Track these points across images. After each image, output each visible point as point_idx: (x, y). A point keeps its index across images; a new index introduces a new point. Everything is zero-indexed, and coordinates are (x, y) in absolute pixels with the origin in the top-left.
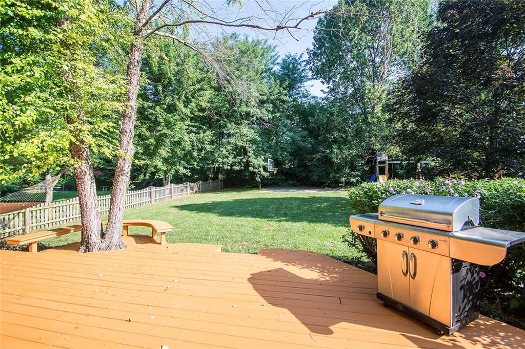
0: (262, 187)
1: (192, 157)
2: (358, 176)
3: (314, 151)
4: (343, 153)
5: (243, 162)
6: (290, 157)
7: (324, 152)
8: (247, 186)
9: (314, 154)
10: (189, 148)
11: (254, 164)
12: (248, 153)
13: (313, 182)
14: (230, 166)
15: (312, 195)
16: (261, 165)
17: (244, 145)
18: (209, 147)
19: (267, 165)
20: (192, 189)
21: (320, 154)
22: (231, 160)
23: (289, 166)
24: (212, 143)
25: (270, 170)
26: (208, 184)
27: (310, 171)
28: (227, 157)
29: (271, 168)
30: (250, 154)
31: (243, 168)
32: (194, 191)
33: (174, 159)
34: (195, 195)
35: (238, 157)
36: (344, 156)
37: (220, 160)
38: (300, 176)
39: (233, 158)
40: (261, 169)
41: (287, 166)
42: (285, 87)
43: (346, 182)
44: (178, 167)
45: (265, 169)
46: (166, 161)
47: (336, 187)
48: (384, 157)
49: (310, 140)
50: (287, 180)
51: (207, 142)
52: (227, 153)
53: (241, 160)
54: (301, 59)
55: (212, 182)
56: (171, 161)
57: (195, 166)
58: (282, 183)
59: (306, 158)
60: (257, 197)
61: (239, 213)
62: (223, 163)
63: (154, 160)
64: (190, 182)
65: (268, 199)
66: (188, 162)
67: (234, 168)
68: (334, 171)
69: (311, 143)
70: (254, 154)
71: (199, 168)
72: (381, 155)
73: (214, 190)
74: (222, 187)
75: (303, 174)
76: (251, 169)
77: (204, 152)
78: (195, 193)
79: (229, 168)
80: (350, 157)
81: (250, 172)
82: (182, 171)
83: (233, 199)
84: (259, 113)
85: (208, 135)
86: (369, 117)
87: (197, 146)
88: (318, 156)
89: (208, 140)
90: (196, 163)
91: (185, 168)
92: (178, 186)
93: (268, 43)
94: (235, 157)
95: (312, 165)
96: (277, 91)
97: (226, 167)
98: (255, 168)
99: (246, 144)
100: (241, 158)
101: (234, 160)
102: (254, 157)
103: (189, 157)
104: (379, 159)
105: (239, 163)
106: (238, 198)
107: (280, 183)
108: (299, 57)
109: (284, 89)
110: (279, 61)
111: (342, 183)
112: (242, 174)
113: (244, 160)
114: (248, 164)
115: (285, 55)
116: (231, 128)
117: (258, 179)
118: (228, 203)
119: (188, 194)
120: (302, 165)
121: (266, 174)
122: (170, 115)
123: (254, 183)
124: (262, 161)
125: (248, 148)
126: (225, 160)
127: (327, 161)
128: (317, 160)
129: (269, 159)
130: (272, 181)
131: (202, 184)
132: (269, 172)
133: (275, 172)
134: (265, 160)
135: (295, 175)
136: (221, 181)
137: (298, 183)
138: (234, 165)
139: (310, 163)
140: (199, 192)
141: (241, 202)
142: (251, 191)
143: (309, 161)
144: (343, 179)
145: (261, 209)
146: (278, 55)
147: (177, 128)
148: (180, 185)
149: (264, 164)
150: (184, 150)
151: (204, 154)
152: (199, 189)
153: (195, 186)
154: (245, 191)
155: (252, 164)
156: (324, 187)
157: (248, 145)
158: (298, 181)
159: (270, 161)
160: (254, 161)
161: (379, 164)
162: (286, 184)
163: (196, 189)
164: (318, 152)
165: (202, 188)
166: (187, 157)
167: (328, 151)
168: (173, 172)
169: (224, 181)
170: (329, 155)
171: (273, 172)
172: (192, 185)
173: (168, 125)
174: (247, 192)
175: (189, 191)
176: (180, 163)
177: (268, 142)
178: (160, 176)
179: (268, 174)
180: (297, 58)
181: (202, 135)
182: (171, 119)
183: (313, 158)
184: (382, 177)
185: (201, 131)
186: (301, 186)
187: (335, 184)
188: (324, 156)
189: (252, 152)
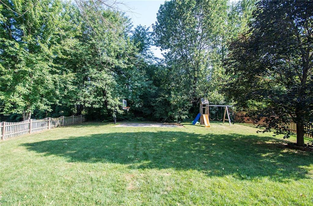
0: (117, 121)
1: (55, 95)
2: (186, 114)
3: (156, 95)
4: (177, 98)
5: (102, 102)
6: (139, 99)
7: (164, 97)
8: (105, 121)
9: (157, 98)
10: (51, 87)
11: (111, 103)
12: (107, 95)
13: (156, 118)
14: (91, 104)
15: (159, 130)
16: (117, 104)
17: (104, 87)
18: (71, 87)
19: (122, 105)
20: (54, 123)
21: (161, 98)
22: (92, 99)
23: (138, 106)
24: (74, 83)
25: (124, 109)
26: (70, 119)
27: (154, 111)
28: (89, 97)
29: (124, 107)
30: (109, 95)
31: (101, 106)
32: (56, 125)
33: (36, 96)
34: (57, 128)
35: (98, 97)
36: (178, 100)
37: (82, 99)
38: (146, 113)
39: (93, 98)
40: (117, 108)
41: (137, 106)
42: (138, 46)
43: (178, 118)
44: (39, 103)
45: (120, 107)
46: (26, 97)
47: (171, 122)
48: (206, 102)
49: (154, 87)
50: (136, 116)
51: (69, 83)
52: (88, 94)
53: (101, 99)
54: (148, 31)
55: (74, 117)
56: (31, 97)
57: (57, 103)
58: (132, 118)
59: (151, 100)
60: (114, 132)
61: (95, 155)
62: (84, 102)
63: (11, 96)
64: (51, 117)
65: (124, 134)
66: (50, 99)
67: (94, 106)
68: (171, 111)
69: (154, 89)
70: (112, 95)
71: (61, 105)
72: (203, 100)
73: (76, 124)
74: (84, 121)
75: (148, 112)
76: (109, 107)
77: (66, 91)
78: (57, 127)
79: (90, 106)
80: (182, 101)
81: (107, 110)
82: (43, 107)
83: (92, 134)
84: (117, 63)
85: (71, 76)
86: (196, 74)
87: (60, 86)
88: (159, 99)
89: (70, 80)
90: (58, 101)
91: (47, 105)
92: (38, 121)
93: (125, 15)
94: (95, 97)
95: (155, 106)
96: (131, 47)
97: (87, 105)
98: (112, 106)
99: (106, 87)
100: (101, 98)
101: (94, 100)
102: (112, 97)
103: (52, 95)
104: (203, 103)
105: (98, 102)
106: (96, 133)
107: (131, 119)
108: (146, 28)
109: (138, 47)
110: (133, 29)
111: (175, 119)
112: (101, 111)
113: (103, 100)
114: (106, 103)
115: (137, 26)
116: (93, 72)
117: (114, 115)
118: (86, 139)
119: (49, 128)
120: (147, 105)
121: (121, 112)
122: (33, 55)
123: (110, 119)
124: (118, 101)
125: (107, 90)
126: (87, 99)
127: (167, 103)
128: (159, 102)
129: (123, 100)
130: (124, 117)
131: (64, 119)
132: (123, 110)
133: (128, 110)
134: (121, 101)
135: (142, 113)
136: (83, 116)
137: (144, 119)
138: (94, 104)
139: (154, 104)
140: (62, 126)
141: (98, 138)
142: (108, 125)
143: (153, 103)
144: (177, 117)
145: (119, 147)
146: (132, 25)
147: (38, 66)
148: (41, 120)
149: (120, 103)
150: (46, 88)
151: (68, 93)
152: (62, 123)
153: (57, 121)
154: (103, 125)
155: (110, 103)
156: (163, 122)
157: (107, 88)
158: (144, 117)
159: (124, 101)
160: (111, 101)
161: (203, 106)
162: (135, 119)
163: (58, 123)
164: (159, 96)
165: (65, 122)
166: (50, 95)
167: (167, 96)
168: (33, 108)
169: (86, 116)
170: (168, 99)
171: (126, 110)
172: (54, 120)
173: (30, 63)
174: (104, 126)
175: (50, 125)
176: (41, 100)
177: (122, 87)
178: (18, 111)
179: (123, 111)
180: (145, 29)
181: (65, 76)
182: (34, 59)
183: (156, 101)
184: (205, 116)
185: (64, 72)
186: (146, 121)
187: (170, 120)
188: (164, 99)
189: (110, 93)
